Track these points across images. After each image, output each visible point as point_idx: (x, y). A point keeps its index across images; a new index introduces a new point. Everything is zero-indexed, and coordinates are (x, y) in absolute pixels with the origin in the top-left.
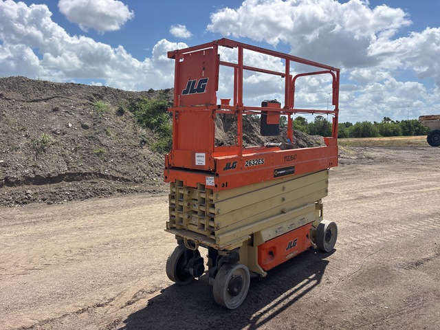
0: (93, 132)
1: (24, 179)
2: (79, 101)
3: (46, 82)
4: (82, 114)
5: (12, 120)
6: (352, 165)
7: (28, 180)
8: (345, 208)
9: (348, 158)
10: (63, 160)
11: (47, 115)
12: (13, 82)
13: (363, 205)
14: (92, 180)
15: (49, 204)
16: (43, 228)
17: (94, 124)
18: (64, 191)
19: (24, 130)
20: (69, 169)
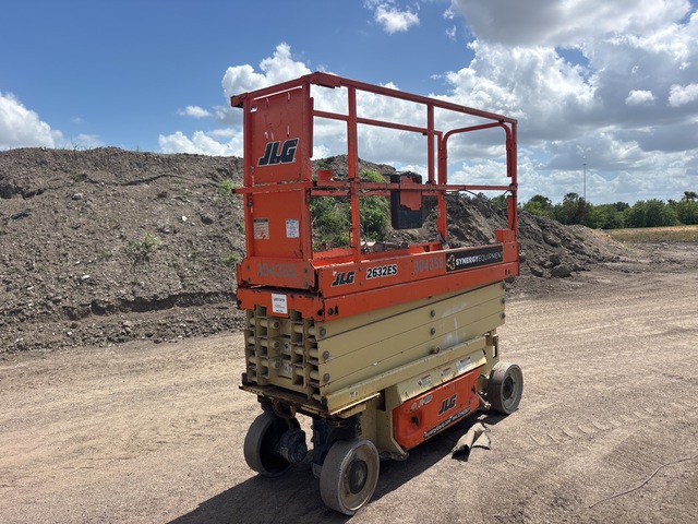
0: (219, 228)
1: (119, 303)
2: (197, 180)
3: (149, 153)
4: (202, 201)
5: (100, 213)
6: (644, 274)
7: (125, 305)
8: (649, 350)
9: (634, 263)
10: (175, 272)
11: (151, 204)
12: (101, 156)
13: (681, 344)
14: (220, 305)
15: (156, 342)
16: (150, 381)
17: (221, 217)
18: (178, 322)
19: (117, 227)
20: (184, 287)
